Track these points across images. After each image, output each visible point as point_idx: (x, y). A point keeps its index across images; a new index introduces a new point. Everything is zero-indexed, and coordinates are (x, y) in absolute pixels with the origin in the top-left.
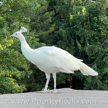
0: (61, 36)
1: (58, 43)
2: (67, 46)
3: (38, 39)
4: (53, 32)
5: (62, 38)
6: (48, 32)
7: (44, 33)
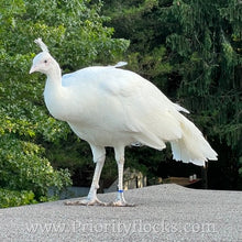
0: (177, 21)
1: (168, 40)
2: (194, 50)
3: (111, 30)
4: (154, 9)
5: (181, 27)
6: (141, 8)
7: (130, 11)
